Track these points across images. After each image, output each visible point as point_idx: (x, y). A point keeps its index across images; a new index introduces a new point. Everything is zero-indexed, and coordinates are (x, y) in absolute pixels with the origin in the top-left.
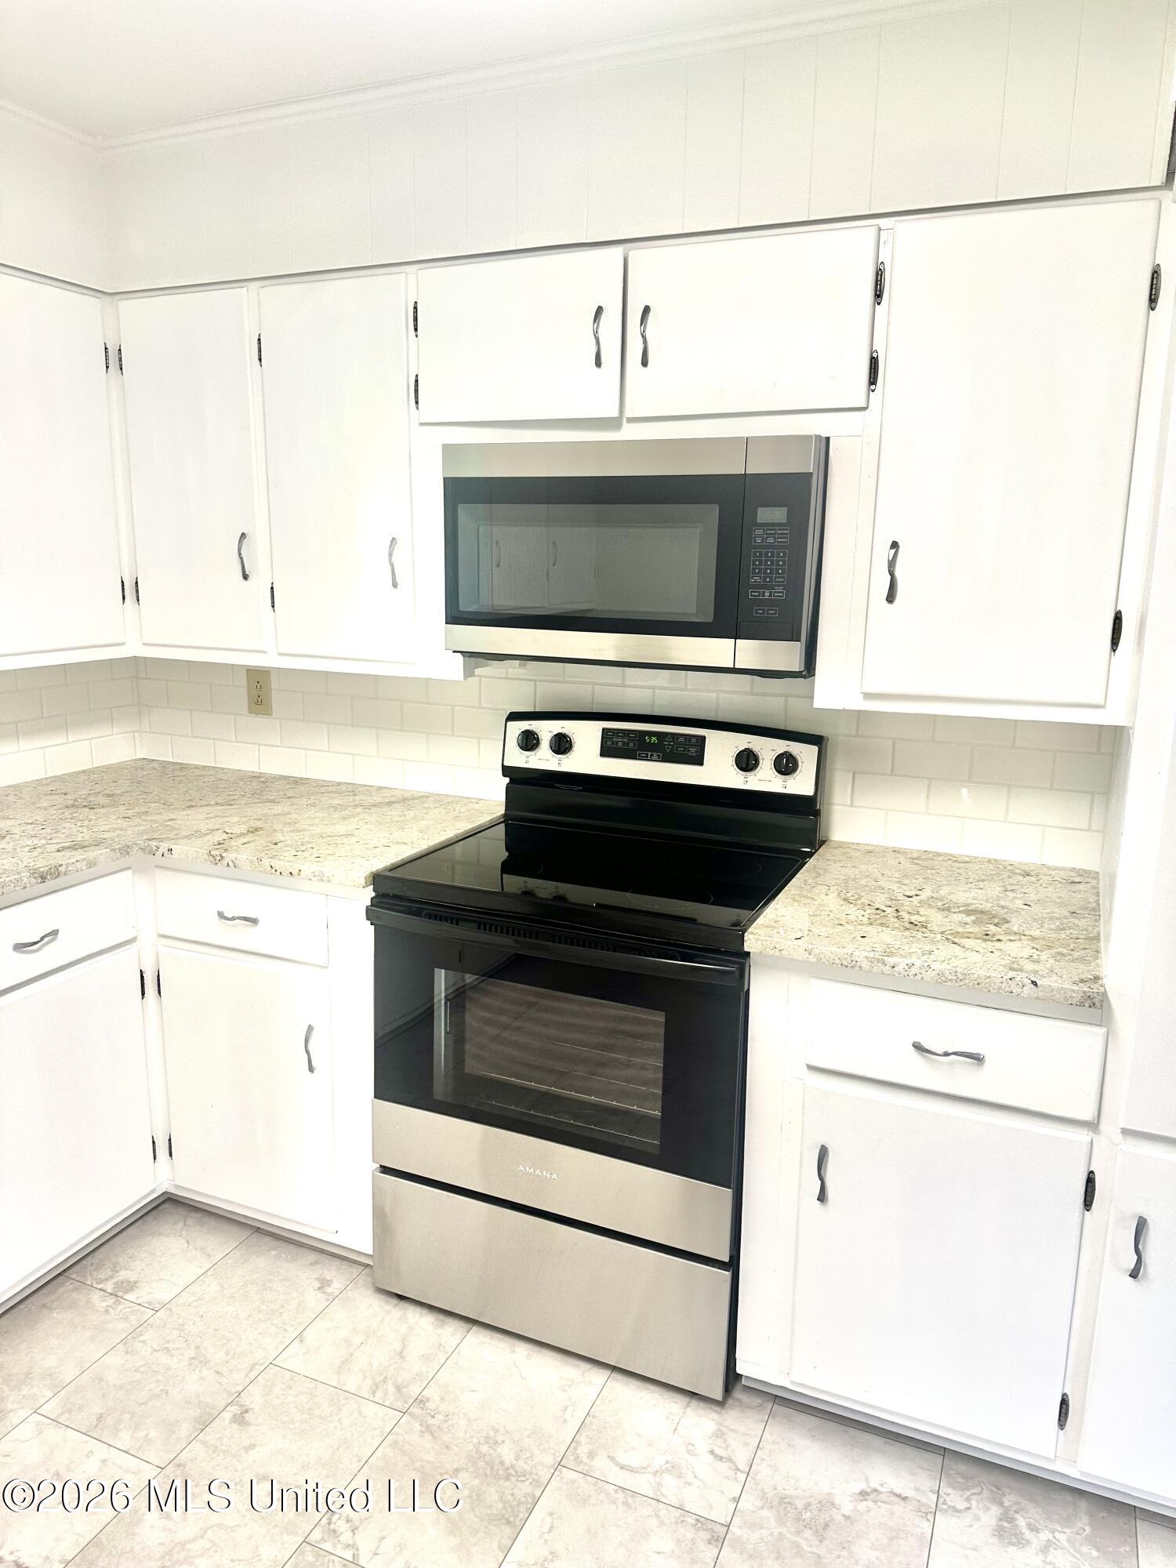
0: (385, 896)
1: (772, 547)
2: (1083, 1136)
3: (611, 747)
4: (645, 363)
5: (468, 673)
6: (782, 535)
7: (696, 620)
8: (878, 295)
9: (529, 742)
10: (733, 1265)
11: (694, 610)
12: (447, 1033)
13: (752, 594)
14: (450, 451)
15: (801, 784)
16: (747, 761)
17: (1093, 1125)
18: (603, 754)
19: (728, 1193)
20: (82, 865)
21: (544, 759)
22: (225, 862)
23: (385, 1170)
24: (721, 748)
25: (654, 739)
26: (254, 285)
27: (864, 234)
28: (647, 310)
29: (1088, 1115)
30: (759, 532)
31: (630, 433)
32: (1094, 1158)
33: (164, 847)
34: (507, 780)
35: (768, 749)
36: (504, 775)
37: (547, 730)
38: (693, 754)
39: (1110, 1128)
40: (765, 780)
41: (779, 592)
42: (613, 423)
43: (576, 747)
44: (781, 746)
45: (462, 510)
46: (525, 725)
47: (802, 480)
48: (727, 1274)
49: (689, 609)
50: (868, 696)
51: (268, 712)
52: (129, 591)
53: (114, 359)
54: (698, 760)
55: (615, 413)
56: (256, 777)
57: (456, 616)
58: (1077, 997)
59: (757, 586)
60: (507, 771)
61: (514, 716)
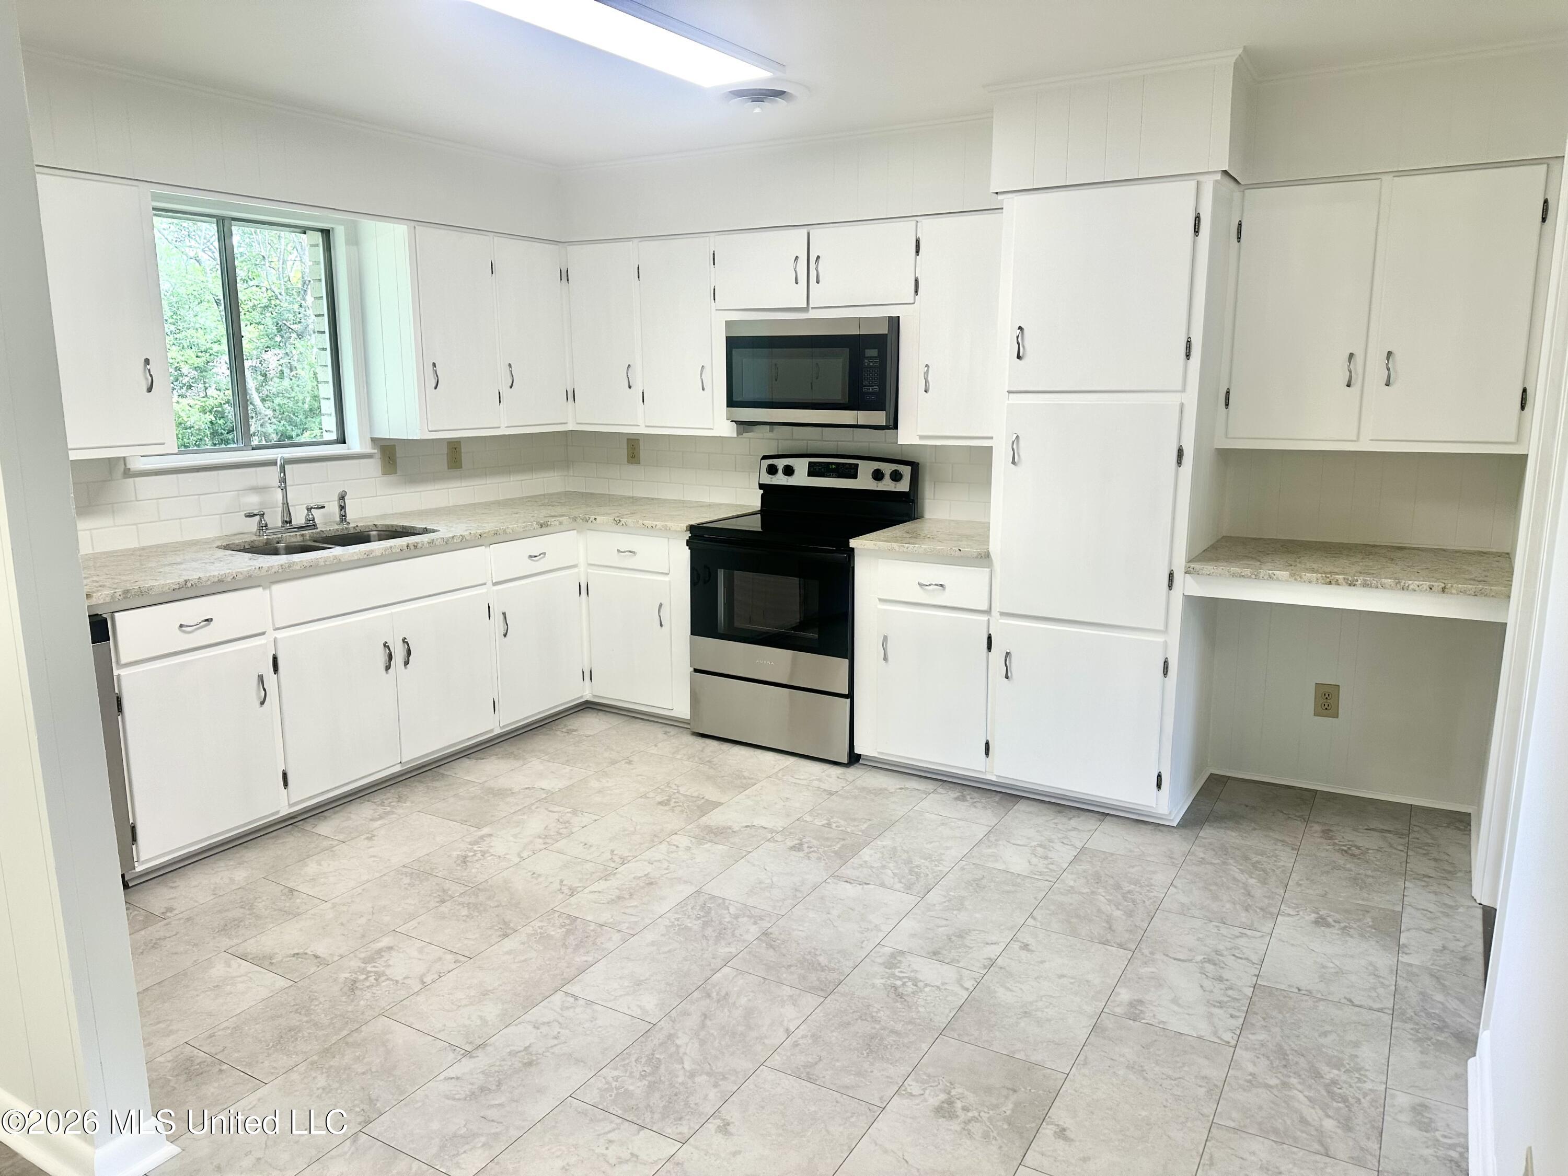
0: (695, 536)
1: (871, 367)
2: (985, 618)
3: (814, 471)
4: (818, 282)
5: (739, 433)
6: (876, 362)
7: (841, 402)
8: (917, 252)
9: (772, 470)
10: (850, 696)
11: (840, 397)
12: (724, 604)
13: (865, 389)
14: (728, 324)
15: (903, 486)
16: (878, 475)
17: (988, 612)
18: (809, 475)
19: (846, 662)
20: (557, 523)
21: (780, 479)
22: (621, 523)
23: (696, 670)
24: (866, 469)
25: (834, 466)
26: (636, 241)
27: (911, 224)
28: (818, 257)
29: (985, 607)
30: (866, 361)
31: (812, 314)
32: (991, 627)
33: (592, 518)
34: (762, 491)
35: (887, 468)
36: (760, 488)
37: (781, 463)
38: (851, 472)
39: (995, 613)
40: (887, 485)
41: (876, 389)
42: (805, 310)
43: (796, 472)
44: (894, 467)
45: (734, 352)
46: (770, 462)
47: (883, 337)
48: (848, 701)
49: (838, 397)
50: (921, 437)
51: (638, 462)
52: (572, 396)
53: (565, 275)
54: (854, 476)
55: (805, 306)
56: (633, 498)
57: (731, 403)
58: (975, 554)
59: (866, 386)
60: (761, 486)
61: (765, 458)
